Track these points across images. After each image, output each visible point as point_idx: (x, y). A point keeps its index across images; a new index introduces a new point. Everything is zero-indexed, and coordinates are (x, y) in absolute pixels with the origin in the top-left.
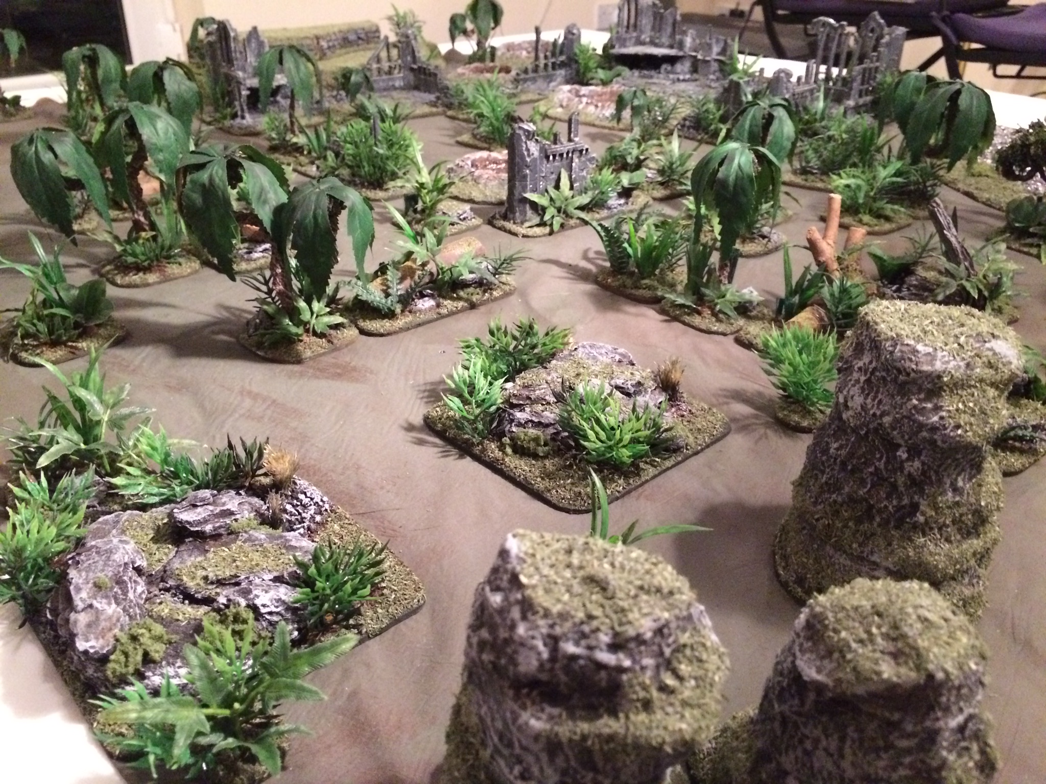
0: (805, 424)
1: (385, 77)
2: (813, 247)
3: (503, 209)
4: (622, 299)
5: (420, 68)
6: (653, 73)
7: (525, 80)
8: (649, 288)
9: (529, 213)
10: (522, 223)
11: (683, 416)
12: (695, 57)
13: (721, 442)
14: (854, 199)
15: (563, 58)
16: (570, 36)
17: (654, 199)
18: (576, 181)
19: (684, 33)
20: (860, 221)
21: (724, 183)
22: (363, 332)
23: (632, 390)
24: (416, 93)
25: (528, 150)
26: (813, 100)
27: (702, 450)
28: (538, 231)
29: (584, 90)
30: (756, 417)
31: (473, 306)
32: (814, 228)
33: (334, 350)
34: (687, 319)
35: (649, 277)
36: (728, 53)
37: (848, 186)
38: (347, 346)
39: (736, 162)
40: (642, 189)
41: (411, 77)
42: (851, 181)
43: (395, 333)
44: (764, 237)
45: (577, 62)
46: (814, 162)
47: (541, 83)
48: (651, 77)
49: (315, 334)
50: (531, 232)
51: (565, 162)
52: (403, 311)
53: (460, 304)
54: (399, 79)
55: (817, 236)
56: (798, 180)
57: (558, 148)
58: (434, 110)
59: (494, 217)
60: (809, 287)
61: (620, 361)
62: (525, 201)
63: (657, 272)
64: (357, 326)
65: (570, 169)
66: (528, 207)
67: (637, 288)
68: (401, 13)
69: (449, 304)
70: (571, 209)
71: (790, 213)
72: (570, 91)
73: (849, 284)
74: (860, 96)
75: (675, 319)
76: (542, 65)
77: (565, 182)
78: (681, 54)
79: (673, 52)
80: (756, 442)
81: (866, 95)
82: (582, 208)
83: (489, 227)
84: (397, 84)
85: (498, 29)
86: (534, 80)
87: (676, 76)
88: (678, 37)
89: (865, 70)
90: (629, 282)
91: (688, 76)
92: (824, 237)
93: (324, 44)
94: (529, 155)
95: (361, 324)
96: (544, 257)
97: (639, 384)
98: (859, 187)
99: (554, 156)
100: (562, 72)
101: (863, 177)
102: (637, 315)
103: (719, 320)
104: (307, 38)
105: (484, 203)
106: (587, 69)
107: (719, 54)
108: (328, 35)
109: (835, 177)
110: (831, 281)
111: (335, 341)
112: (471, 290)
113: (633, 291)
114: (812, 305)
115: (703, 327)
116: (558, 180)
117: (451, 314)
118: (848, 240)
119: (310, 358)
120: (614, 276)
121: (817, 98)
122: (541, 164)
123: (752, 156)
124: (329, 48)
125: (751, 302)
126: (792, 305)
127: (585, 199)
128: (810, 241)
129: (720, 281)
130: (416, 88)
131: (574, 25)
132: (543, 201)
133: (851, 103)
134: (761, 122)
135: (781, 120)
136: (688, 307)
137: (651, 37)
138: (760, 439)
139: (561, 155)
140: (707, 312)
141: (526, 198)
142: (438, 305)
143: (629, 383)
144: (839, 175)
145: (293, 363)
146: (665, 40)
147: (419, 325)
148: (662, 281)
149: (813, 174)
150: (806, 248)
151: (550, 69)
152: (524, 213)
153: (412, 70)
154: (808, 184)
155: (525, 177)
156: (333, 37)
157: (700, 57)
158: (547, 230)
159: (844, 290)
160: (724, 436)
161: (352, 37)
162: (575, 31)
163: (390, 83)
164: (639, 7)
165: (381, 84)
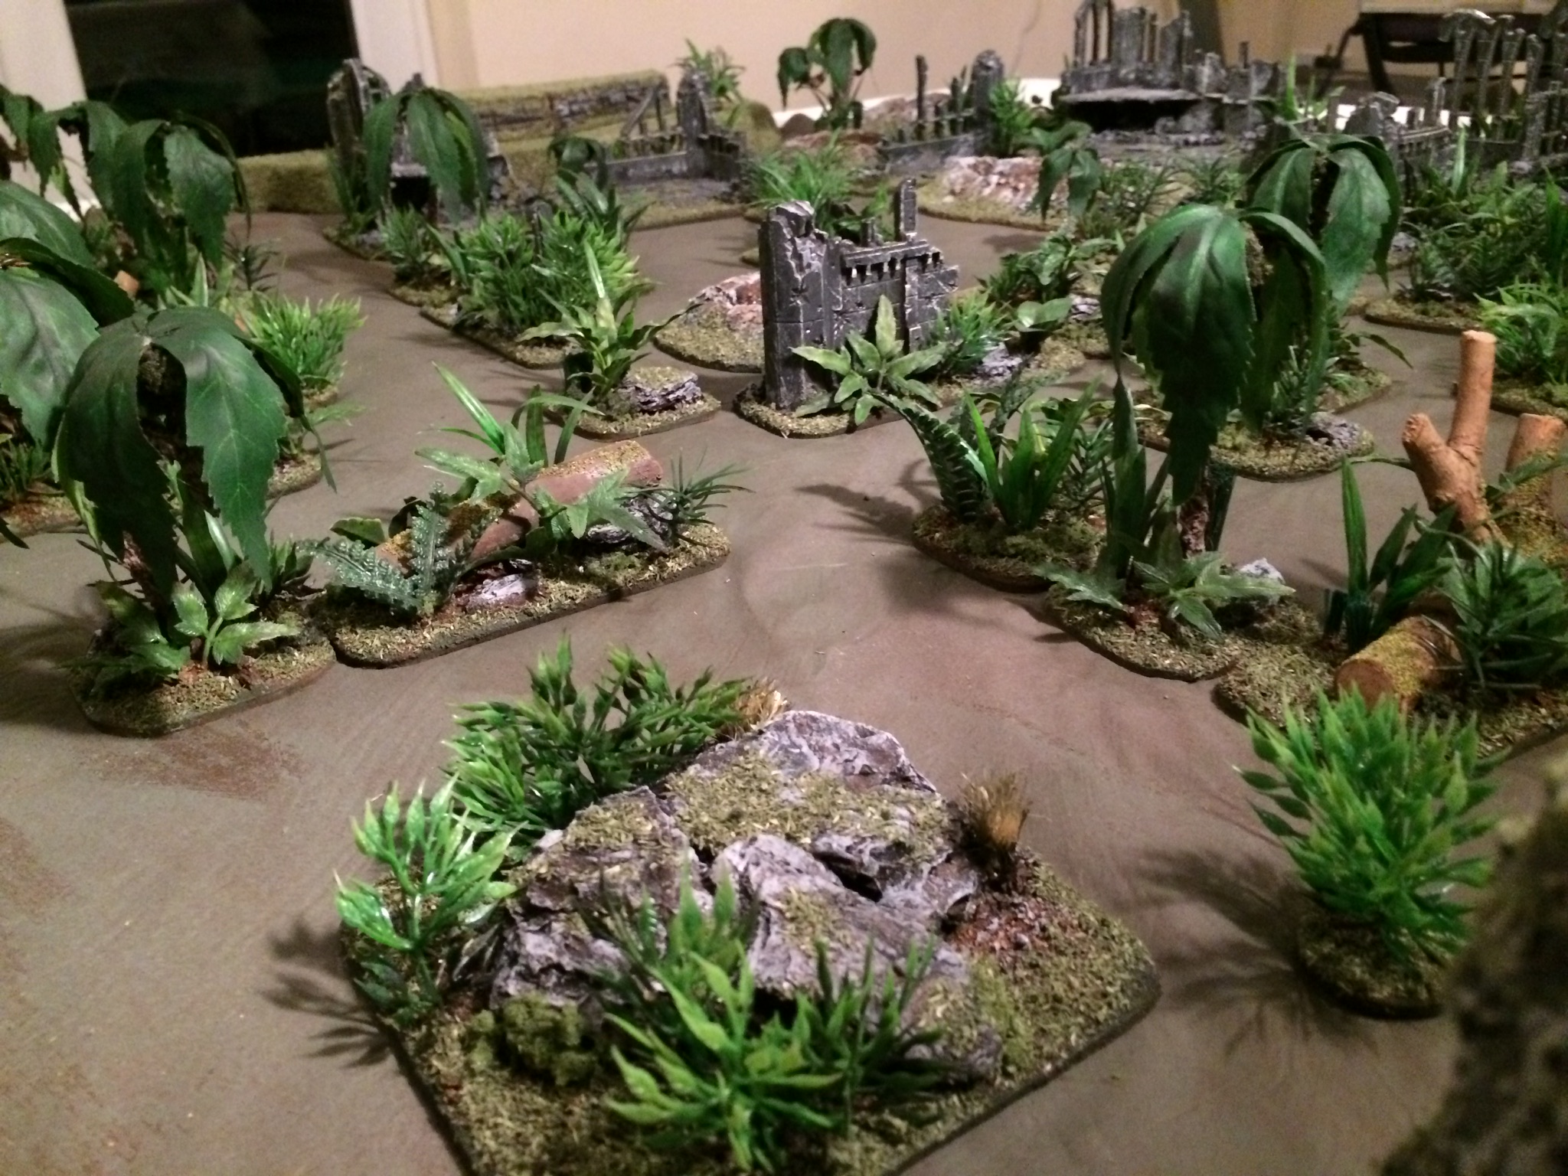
0: (1382, 992)
1: (652, 157)
2: (1419, 460)
3: (757, 380)
4: (961, 578)
5: (712, 138)
6: (1141, 134)
7: (899, 154)
8: (1022, 554)
9: (807, 386)
10: (793, 408)
11: (1019, 946)
12: (1218, 101)
13: (1120, 1044)
14: (1533, 349)
15: (970, 112)
16: (984, 73)
17: (1089, 356)
18: (914, 320)
19: (1200, 59)
20: (1548, 398)
21: (1169, 306)
22: (344, 657)
23: (873, 868)
24: (706, 183)
25: (798, 256)
26: (1441, 159)
27: (1057, 1072)
28: (823, 423)
29: (1002, 165)
30: (1239, 952)
31: (615, 594)
32: (1422, 417)
33: (249, 705)
34: (1100, 635)
35: (1027, 528)
36: (1280, 89)
37: (1518, 321)
38: (290, 691)
39: (1203, 250)
40: (1066, 337)
41: (700, 155)
42: (1524, 310)
43: (413, 659)
44: (1317, 434)
45: (994, 117)
46: (1444, 275)
47: (927, 157)
48: (1137, 141)
49: (213, 666)
50: (807, 426)
51: (887, 282)
52: (438, 609)
53: (582, 591)
54: (678, 158)
55: (1432, 435)
56: (1409, 313)
57: (870, 253)
58: (725, 207)
59: (741, 397)
60: (1411, 566)
61: (866, 773)
62: (798, 362)
63: (1050, 515)
64: (333, 642)
65: (899, 296)
66: (803, 374)
67: (995, 553)
68: (703, 54)
69: (558, 590)
70: (897, 379)
71: (1384, 380)
72: (974, 167)
73: (1520, 562)
74: (1543, 151)
75: (1074, 633)
76: (930, 127)
77: (886, 324)
78: (1192, 96)
79: (1176, 95)
80: (1231, 1047)
81: (1556, 150)
82: (925, 376)
83: (733, 416)
84: (676, 169)
85: (867, 72)
86: (915, 152)
87: (1182, 137)
88: (1186, 67)
89: (1551, 100)
90: (977, 540)
91: (1204, 137)
92: (1452, 439)
93: (563, 108)
94: (801, 269)
95: (345, 637)
96: (815, 480)
97: (899, 848)
98: (1543, 323)
99: (862, 270)
100: (970, 137)
101: (1554, 300)
102: (979, 622)
103: (1178, 642)
104: (531, 98)
105: (741, 368)
106: (1014, 128)
107: (1263, 92)
108: (571, 92)
109: (1485, 302)
110: (1468, 555)
111: (257, 682)
112: (616, 557)
113: (985, 563)
114: (1417, 612)
115: (1137, 658)
116: (873, 320)
117: (559, 613)
118: (1517, 443)
119: (188, 724)
120: (951, 525)
121: (1452, 156)
122: (832, 284)
123: (1247, 235)
124: (572, 114)
125: (1262, 599)
126: (1366, 612)
127: (929, 358)
128: (1411, 447)
129: (1185, 546)
130: (709, 174)
131: (990, 53)
132: (837, 363)
133: (1524, 165)
134: (1308, 182)
135: (1355, 177)
136: (1105, 607)
137: (1138, 70)
138: (1241, 1036)
139: (877, 268)
140: (1149, 621)
141: (796, 356)
142: (531, 594)
143: (868, 846)
144: (1498, 299)
145: (144, 735)
146: (1163, 75)
147: (476, 640)
148: (1057, 538)
149: (1441, 300)
150: (1402, 464)
151: (946, 131)
152: (795, 386)
153: (701, 143)
154: (1429, 321)
155: (794, 312)
156: (581, 97)
157: (1226, 100)
158: (844, 421)
159: (1505, 583)
160: (1129, 1021)
161: (617, 97)
162: (991, 63)
163: (664, 168)
164: (1115, 19)
165: (647, 169)
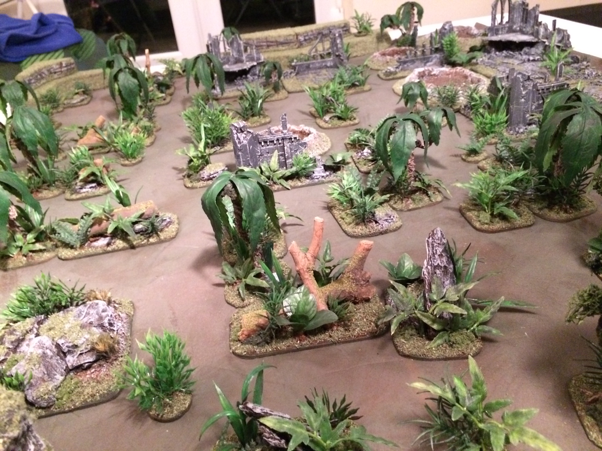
1: (319, 60)
5: (339, 55)
6: (517, 53)
12: (545, 43)
15: (438, 46)
16: (444, 31)
19: (540, 24)
22: (58, 255)
25: (239, 139)
33: (28, 266)
34: (226, 287)
38: (39, 263)
41: (337, 60)
47: (418, 64)
48: (513, 57)
51: (278, 146)
52: (81, 246)
53: (123, 245)
57: (268, 137)
65: (282, 151)
69: (118, 243)
77: (274, 160)
78: (536, 40)
79: (532, 39)
82: (286, 178)
84: (328, 64)
86: (413, 61)
87: (528, 57)
88: (536, 27)
94: (240, 143)
95: (60, 250)
99: (265, 143)
100: (438, 55)
104: (290, 35)
106: (452, 54)
115: (227, 297)
122: (256, 147)
124: (305, 40)
127: (289, 172)
129: (254, 265)
131: (447, 24)
137: (520, 26)
139: (272, 142)
140: (238, 286)
142: (109, 244)
146: (529, 29)
151: (427, 53)
162: (447, 27)
163: (324, 64)
164: (511, 6)
165: (317, 65)
